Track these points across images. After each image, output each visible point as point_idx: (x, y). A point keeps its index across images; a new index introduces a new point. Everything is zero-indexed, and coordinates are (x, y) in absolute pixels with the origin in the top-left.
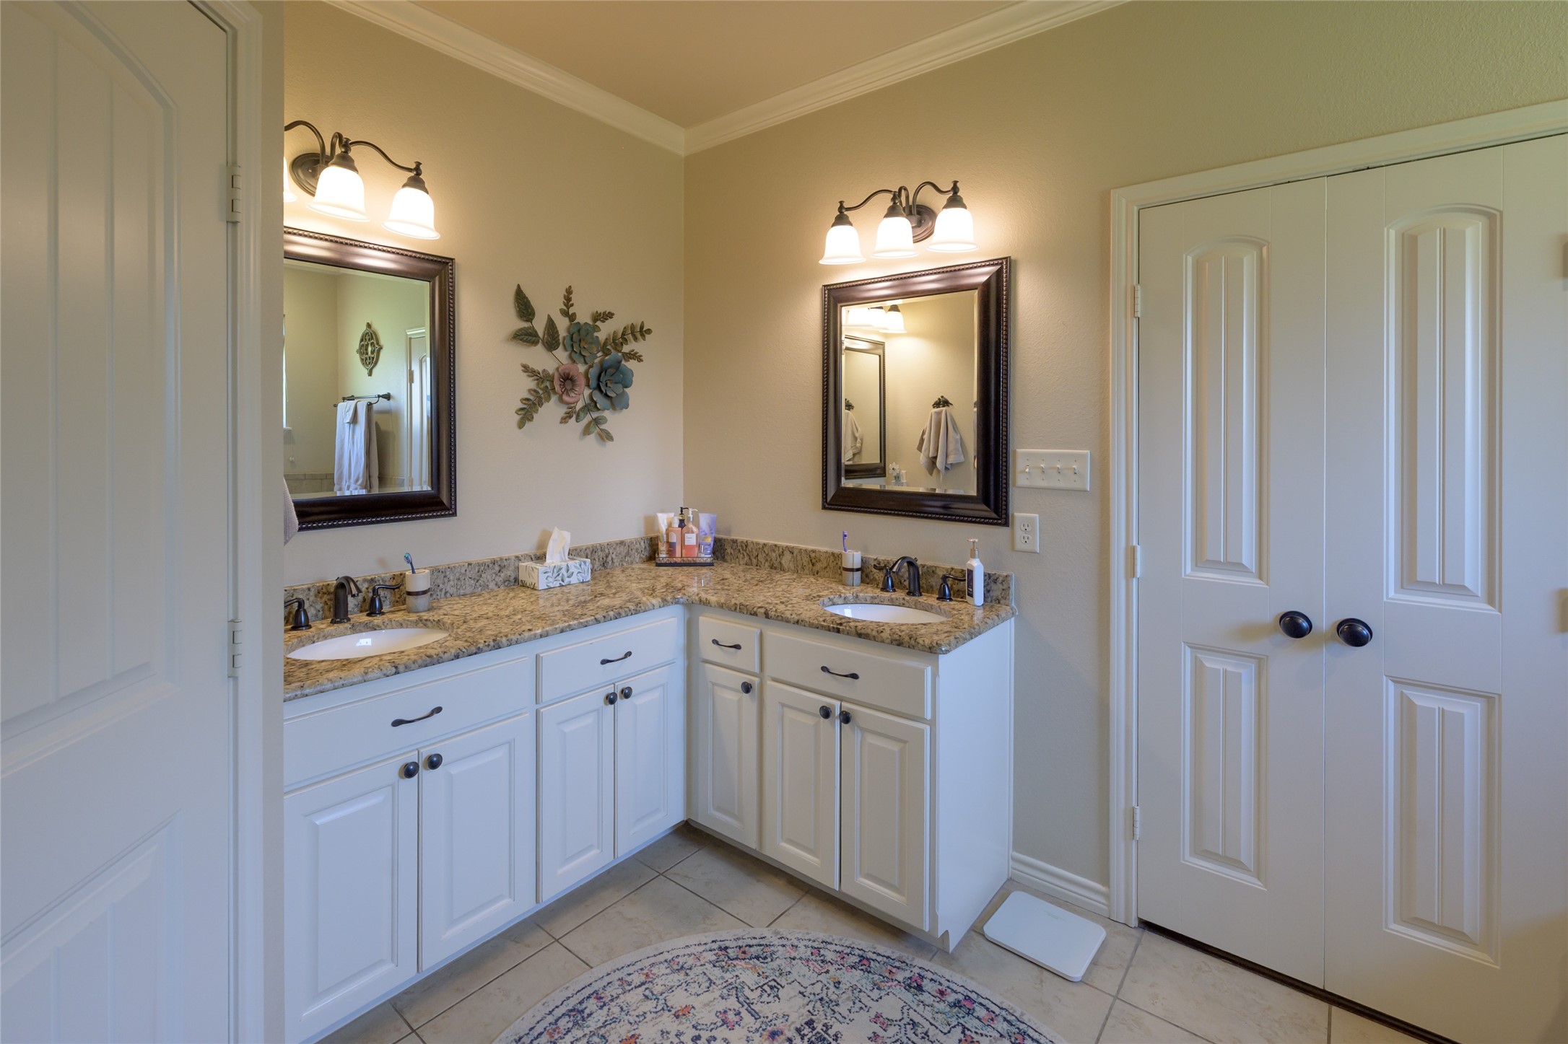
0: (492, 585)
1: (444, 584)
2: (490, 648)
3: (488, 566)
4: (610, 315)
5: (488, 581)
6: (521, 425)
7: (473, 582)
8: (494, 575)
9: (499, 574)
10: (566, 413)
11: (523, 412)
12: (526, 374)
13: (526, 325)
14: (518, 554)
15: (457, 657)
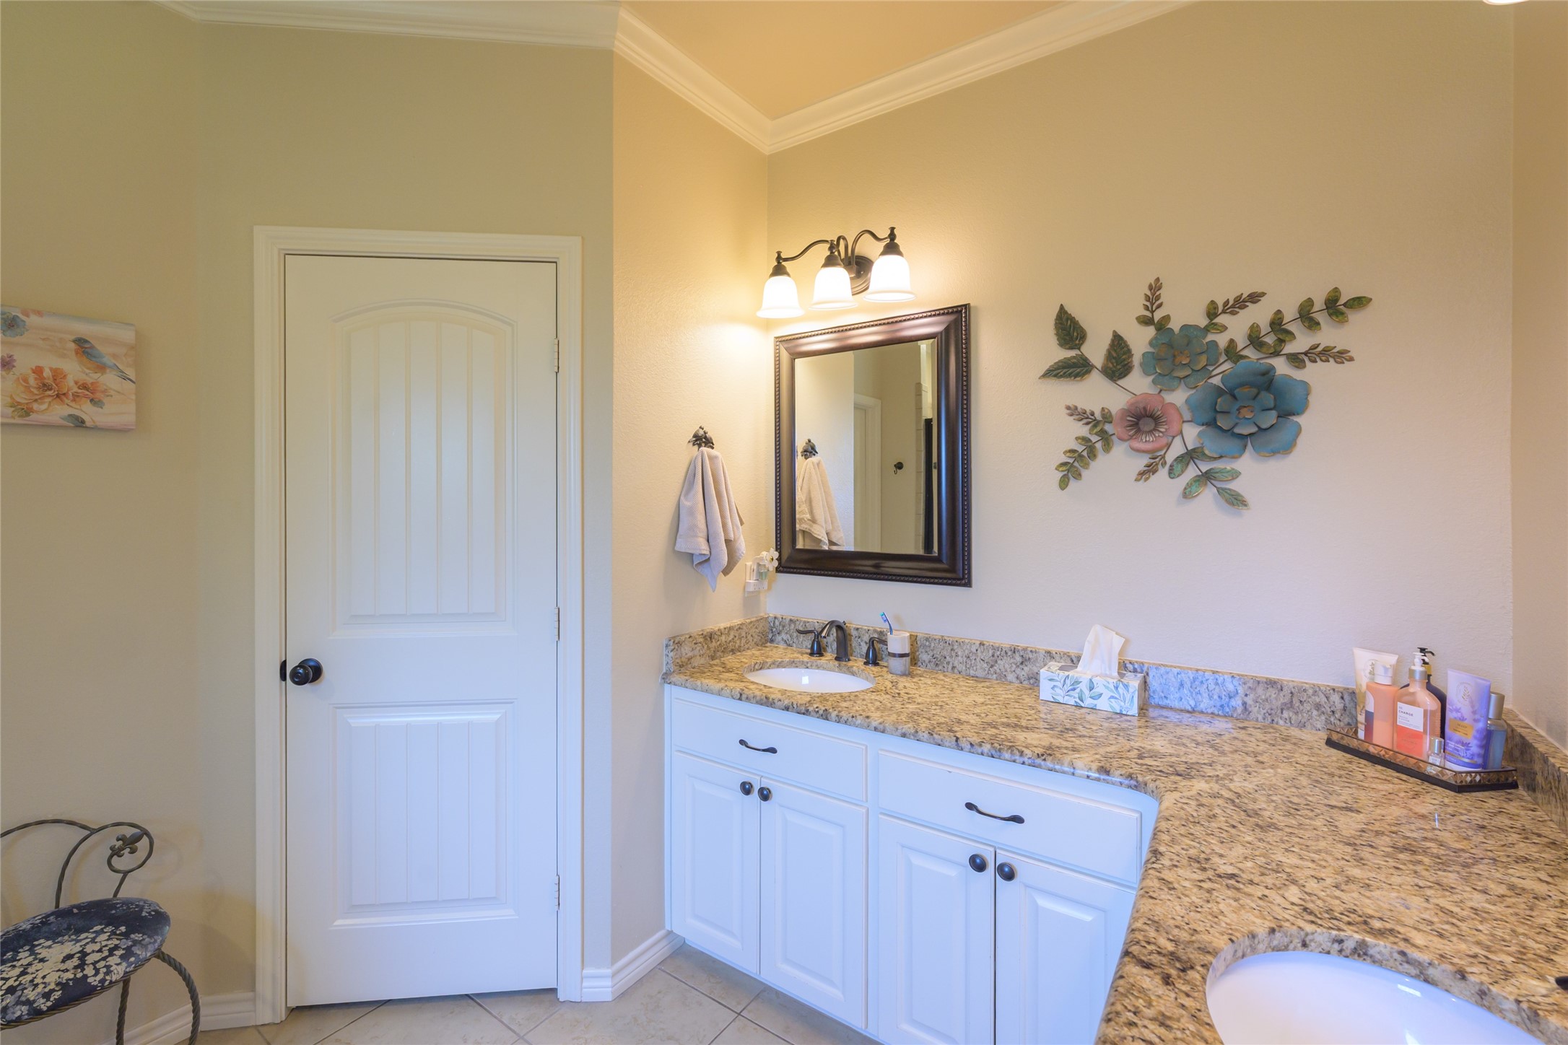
0: (1011, 677)
1: (951, 657)
2: (818, 715)
3: (1006, 653)
4: (1255, 298)
5: (1006, 671)
6: (1064, 483)
7: (985, 665)
8: (1014, 666)
9: (1021, 666)
10: (1148, 466)
11: (1064, 468)
12: (1072, 418)
13: (1072, 353)
14: (1053, 649)
15: (787, 709)
